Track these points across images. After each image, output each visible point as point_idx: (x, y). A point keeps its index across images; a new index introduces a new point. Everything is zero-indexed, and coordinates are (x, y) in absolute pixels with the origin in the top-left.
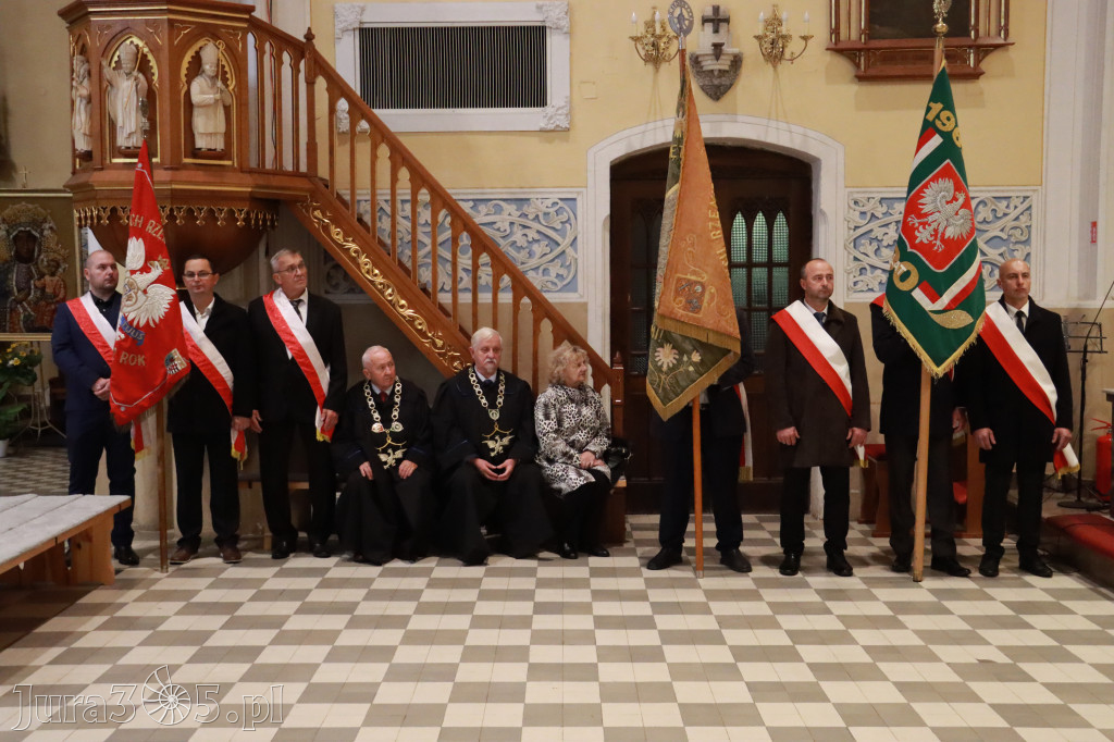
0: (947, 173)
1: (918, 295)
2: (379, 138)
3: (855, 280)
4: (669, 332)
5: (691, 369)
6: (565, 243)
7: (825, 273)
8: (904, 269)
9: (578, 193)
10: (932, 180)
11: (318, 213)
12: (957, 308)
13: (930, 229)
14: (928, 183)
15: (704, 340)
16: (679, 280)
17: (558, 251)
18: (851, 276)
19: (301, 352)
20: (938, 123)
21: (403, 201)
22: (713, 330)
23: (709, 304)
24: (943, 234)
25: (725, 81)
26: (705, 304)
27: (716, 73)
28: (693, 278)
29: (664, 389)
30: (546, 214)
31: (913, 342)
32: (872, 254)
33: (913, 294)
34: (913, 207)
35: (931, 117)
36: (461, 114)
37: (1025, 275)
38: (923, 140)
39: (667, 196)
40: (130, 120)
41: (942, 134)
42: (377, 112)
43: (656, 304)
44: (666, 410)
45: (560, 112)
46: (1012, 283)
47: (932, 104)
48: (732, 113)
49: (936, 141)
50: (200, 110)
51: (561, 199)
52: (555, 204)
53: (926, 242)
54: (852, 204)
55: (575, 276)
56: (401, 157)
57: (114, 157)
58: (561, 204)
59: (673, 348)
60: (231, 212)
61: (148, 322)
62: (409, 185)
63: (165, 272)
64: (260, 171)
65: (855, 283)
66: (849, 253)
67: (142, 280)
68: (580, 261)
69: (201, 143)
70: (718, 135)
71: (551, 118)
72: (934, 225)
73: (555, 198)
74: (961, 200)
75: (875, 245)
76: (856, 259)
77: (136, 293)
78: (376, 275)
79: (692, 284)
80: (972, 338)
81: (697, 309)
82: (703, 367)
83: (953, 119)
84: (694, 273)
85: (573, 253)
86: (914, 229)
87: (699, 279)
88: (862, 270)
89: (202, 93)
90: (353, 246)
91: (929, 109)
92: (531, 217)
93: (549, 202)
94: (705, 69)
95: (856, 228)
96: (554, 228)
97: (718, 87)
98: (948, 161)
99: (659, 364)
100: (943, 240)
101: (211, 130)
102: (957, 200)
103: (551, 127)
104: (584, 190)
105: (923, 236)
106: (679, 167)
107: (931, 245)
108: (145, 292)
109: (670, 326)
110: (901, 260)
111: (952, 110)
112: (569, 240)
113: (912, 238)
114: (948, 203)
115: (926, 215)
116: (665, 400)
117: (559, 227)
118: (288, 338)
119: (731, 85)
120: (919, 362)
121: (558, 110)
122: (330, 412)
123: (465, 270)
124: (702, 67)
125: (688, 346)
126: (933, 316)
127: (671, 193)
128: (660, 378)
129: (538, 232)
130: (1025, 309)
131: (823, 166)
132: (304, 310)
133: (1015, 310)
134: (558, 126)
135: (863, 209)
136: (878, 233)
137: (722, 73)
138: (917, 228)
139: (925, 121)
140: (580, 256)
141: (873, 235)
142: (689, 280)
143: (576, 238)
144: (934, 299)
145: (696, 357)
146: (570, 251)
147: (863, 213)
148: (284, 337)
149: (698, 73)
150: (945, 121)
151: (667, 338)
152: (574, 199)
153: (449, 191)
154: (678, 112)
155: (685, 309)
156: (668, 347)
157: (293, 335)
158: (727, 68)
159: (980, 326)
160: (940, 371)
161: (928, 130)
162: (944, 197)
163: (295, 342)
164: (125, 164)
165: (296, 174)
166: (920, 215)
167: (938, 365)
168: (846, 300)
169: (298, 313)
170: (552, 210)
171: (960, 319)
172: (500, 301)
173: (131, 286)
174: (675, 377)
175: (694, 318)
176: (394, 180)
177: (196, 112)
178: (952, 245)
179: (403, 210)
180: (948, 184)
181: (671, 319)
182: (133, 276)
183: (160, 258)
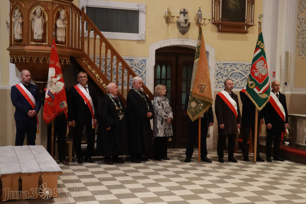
0: (262, 59)
1: (255, 90)
2: (103, 40)
3: (217, 85)
4: (195, 98)
5: (201, 108)
6: (143, 72)
7: (232, 83)
8: (251, 83)
9: (147, 58)
10: (259, 60)
11: (84, 61)
12: (264, 93)
13: (258, 73)
14: (258, 61)
15: (205, 100)
16: (198, 84)
17: (141, 75)
18: (216, 84)
19: (88, 102)
20: (260, 46)
21: (98, 59)
22: (207, 98)
23: (206, 91)
24: (261, 74)
25: (186, 30)
26: (205, 91)
27: (184, 27)
28: (202, 84)
29: (193, 113)
30: (138, 64)
31: (254, 101)
32: (221, 78)
33: (254, 89)
34: (253, 67)
35: (258, 44)
36: (114, 34)
37: (279, 85)
38: (256, 50)
39: (195, 61)
40: (39, 31)
41: (261, 49)
42: (102, 32)
43: (191, 90)
44: (193, 119)
45: (143, 35)
46: (276, 87)
47: (258, 41)
48: (187, 38)
49: (259, 51)
50: (60, 29)
51: (142, 60)
52: (140, 61)
53: (257, 76)
54: (216, 64)
55: (145, 82)
56: (109, 46)
57: (31, 42)
58: (142, 61)
59: (196, 102)
60: (65, 60)
61: (55, 93)
62: (110, 54)
63: (62, 78)
64: (71, 48)
65: (217, 86)
66: (215, 78)
67: (55, 80)
68: (147, 78)
69: (59, 39)
70: (184, 44)
71: (140, 37)
72: (259, 72)
73: (140, 59)
74: (265, 66)
75: (222, 76)
76: (217, 79)
77: (53, 84)
78: (101, 80)
79: (202, 85)
80: (268, 101)
81: (203, 92)
82: (204, 107)
83: (264, 45)
84: (203, 82)
85: (145, 75)
86: (254, 73)
87: (204, 84)
88: (218, 82)
89: (60, 24)
90: (94, 72)
91: (258, 42)
92: (134, 64)
93: (139, 61)
94: (181, 26)
95: (217, 71)
96: (140, 68)
97: (184, 31)
98: (262, 56)
99: (192, 106)
100: (261, 76)
101: (62, 36)
102: (264, 66)
103: (141, 39)
104: (148, 57)
105: (256, 74)
106: (199, 54)
107: (258, 77)
108: (55, 84)
109: (195, 96)
110: (251, 81)
111: (263, 43)
112: (144, 72)
113: (253, 75)
114: (262, 66)
115: (257, 69)
116: (193, 116)
117: (141, 68)
118: (85, 98)
119: (187, 31)
120: (255, 106)
121: (142, 34)
122: (96, 120)
123: (115, 79)
124: (180, 25)
125: (200, 102)
126: (259, 95)
127: (196, 61)
128: (192, 110)
129: (136, 69)
130: (278, 93)
131: (209, 54)
132: (88, 90)
133: (276, 94)
134: (142, 39)
135: (219, 66)
136: (222, 72)
137: (186, 27)
138: (255, 73)
139: (257, 45)
140: (147, 76)
141: (221, 73)
142: (201, 84)
143: (146, 71)
144: (259, 90)
145: (202, 105)
146: (144, 75)
147: (219, 67)
148: (83, 98)
149: (179, 27)
150: (262, 46)
151: (194, 99)
152: (146, 60)
153: (122, 57)
154: (199, 39)
155: (199, 92)
156: (194, 102)
157: (86, 97)
158: (187, 26)
159: (269, 98)
160: (260, 109)
161: (257, 48)
162: (261, 65)
163: (87, 99)
164: (35, 44)
165: (79, 50)
166: (256, 69)
167: (260, 107)
168: (215, 90)
169: (87, 91)
170: (140, 63)
171: (265, 96)
172: (124, 88)
173: (52, 82)
174: (196, 110)
175: (203, 94)
176: (106, 52)
177: (58, 30)
178: (264, 77)
179: (98, 61)
180: (262, 62)
181: (196, 94)
182: (52, 79)
183: (60, 74)
